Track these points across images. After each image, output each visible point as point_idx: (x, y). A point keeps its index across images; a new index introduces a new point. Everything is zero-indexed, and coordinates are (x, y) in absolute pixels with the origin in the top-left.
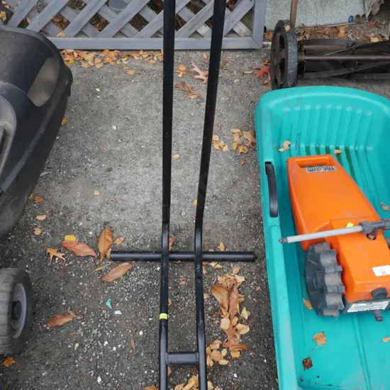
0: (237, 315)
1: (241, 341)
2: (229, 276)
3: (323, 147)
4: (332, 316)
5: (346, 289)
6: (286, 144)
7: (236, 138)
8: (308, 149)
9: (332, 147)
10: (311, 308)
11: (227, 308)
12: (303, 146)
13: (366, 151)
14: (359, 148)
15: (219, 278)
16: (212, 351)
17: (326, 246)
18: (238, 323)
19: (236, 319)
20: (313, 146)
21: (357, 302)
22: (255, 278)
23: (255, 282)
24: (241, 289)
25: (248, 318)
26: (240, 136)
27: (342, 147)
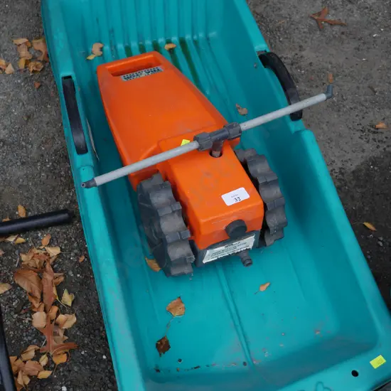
0: (55, 303)
1: (66, 338)
2: (37, 251)
3: (148, 43)
4: (183, 274)
5: (192, 233)
6: (96, 48)
7: (24, 53)
8: (128, 50)
9: (161, 41)
10: (158, 269)
11: (39, 297)
12: (120, 46)
13: (208, 39)
14: (198, 36)
15: (24, 257)
16: (25, 362)
17: (157, 179)
18: (58, 314)
19: (55, 309)
20: (134, 45)
21: (211, 247)
22: (75, 245)
23: (76, 251)
24: (57, 265)
25: (73, 303)
26: (29, 49)
27: (175, 39)
